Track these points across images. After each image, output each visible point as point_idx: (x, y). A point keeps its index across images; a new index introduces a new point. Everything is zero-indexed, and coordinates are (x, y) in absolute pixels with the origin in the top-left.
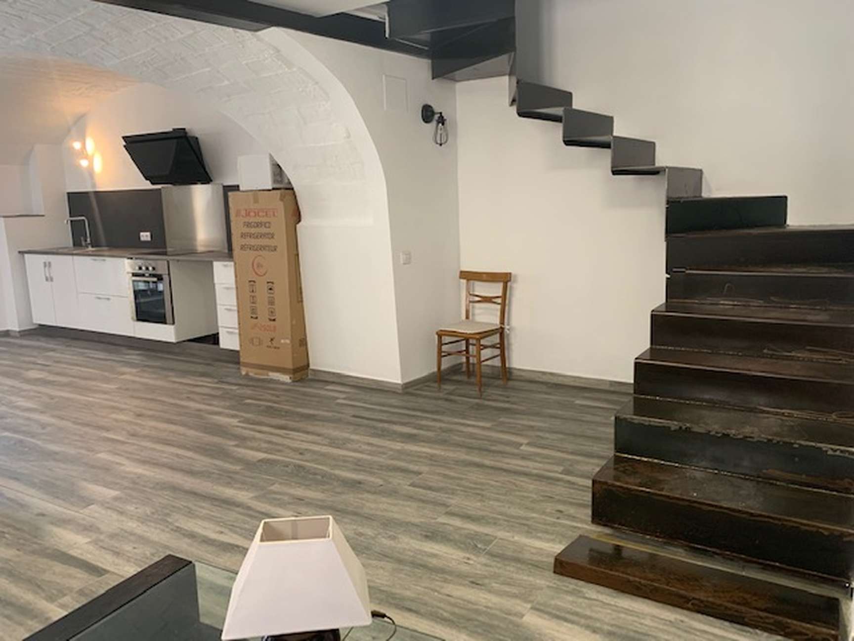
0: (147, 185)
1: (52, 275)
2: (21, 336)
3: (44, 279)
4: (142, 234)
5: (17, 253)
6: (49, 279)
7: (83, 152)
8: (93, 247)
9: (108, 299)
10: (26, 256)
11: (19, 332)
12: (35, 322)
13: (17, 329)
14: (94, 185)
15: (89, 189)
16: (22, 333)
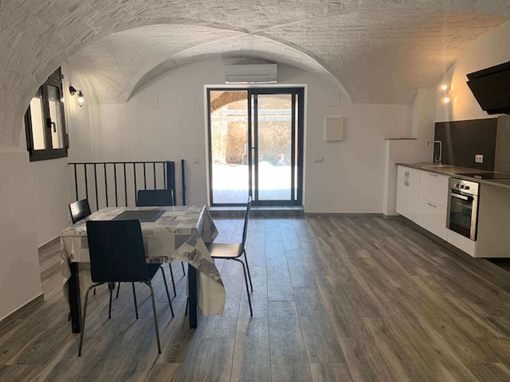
0: (484, 115)
1: (408, 182)
2: (387, 219)
3: (404, 183)
4: (477, 156)
5: (394, 164)
6: (407, 184)
7: (448, 92)
8: (442, 164)
9: (435, 207)
10: (399, 167)
11: (387, 216)
12: (397, 211)
13: (386, 214)
14: (451, 116)
15: (447, 120)
16: (388, 217)
